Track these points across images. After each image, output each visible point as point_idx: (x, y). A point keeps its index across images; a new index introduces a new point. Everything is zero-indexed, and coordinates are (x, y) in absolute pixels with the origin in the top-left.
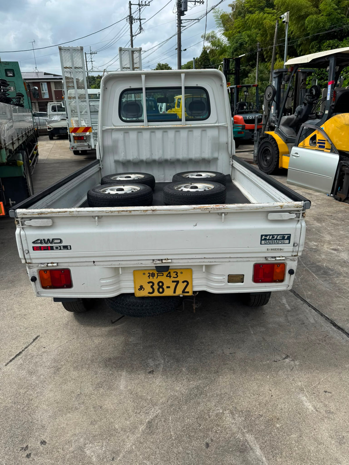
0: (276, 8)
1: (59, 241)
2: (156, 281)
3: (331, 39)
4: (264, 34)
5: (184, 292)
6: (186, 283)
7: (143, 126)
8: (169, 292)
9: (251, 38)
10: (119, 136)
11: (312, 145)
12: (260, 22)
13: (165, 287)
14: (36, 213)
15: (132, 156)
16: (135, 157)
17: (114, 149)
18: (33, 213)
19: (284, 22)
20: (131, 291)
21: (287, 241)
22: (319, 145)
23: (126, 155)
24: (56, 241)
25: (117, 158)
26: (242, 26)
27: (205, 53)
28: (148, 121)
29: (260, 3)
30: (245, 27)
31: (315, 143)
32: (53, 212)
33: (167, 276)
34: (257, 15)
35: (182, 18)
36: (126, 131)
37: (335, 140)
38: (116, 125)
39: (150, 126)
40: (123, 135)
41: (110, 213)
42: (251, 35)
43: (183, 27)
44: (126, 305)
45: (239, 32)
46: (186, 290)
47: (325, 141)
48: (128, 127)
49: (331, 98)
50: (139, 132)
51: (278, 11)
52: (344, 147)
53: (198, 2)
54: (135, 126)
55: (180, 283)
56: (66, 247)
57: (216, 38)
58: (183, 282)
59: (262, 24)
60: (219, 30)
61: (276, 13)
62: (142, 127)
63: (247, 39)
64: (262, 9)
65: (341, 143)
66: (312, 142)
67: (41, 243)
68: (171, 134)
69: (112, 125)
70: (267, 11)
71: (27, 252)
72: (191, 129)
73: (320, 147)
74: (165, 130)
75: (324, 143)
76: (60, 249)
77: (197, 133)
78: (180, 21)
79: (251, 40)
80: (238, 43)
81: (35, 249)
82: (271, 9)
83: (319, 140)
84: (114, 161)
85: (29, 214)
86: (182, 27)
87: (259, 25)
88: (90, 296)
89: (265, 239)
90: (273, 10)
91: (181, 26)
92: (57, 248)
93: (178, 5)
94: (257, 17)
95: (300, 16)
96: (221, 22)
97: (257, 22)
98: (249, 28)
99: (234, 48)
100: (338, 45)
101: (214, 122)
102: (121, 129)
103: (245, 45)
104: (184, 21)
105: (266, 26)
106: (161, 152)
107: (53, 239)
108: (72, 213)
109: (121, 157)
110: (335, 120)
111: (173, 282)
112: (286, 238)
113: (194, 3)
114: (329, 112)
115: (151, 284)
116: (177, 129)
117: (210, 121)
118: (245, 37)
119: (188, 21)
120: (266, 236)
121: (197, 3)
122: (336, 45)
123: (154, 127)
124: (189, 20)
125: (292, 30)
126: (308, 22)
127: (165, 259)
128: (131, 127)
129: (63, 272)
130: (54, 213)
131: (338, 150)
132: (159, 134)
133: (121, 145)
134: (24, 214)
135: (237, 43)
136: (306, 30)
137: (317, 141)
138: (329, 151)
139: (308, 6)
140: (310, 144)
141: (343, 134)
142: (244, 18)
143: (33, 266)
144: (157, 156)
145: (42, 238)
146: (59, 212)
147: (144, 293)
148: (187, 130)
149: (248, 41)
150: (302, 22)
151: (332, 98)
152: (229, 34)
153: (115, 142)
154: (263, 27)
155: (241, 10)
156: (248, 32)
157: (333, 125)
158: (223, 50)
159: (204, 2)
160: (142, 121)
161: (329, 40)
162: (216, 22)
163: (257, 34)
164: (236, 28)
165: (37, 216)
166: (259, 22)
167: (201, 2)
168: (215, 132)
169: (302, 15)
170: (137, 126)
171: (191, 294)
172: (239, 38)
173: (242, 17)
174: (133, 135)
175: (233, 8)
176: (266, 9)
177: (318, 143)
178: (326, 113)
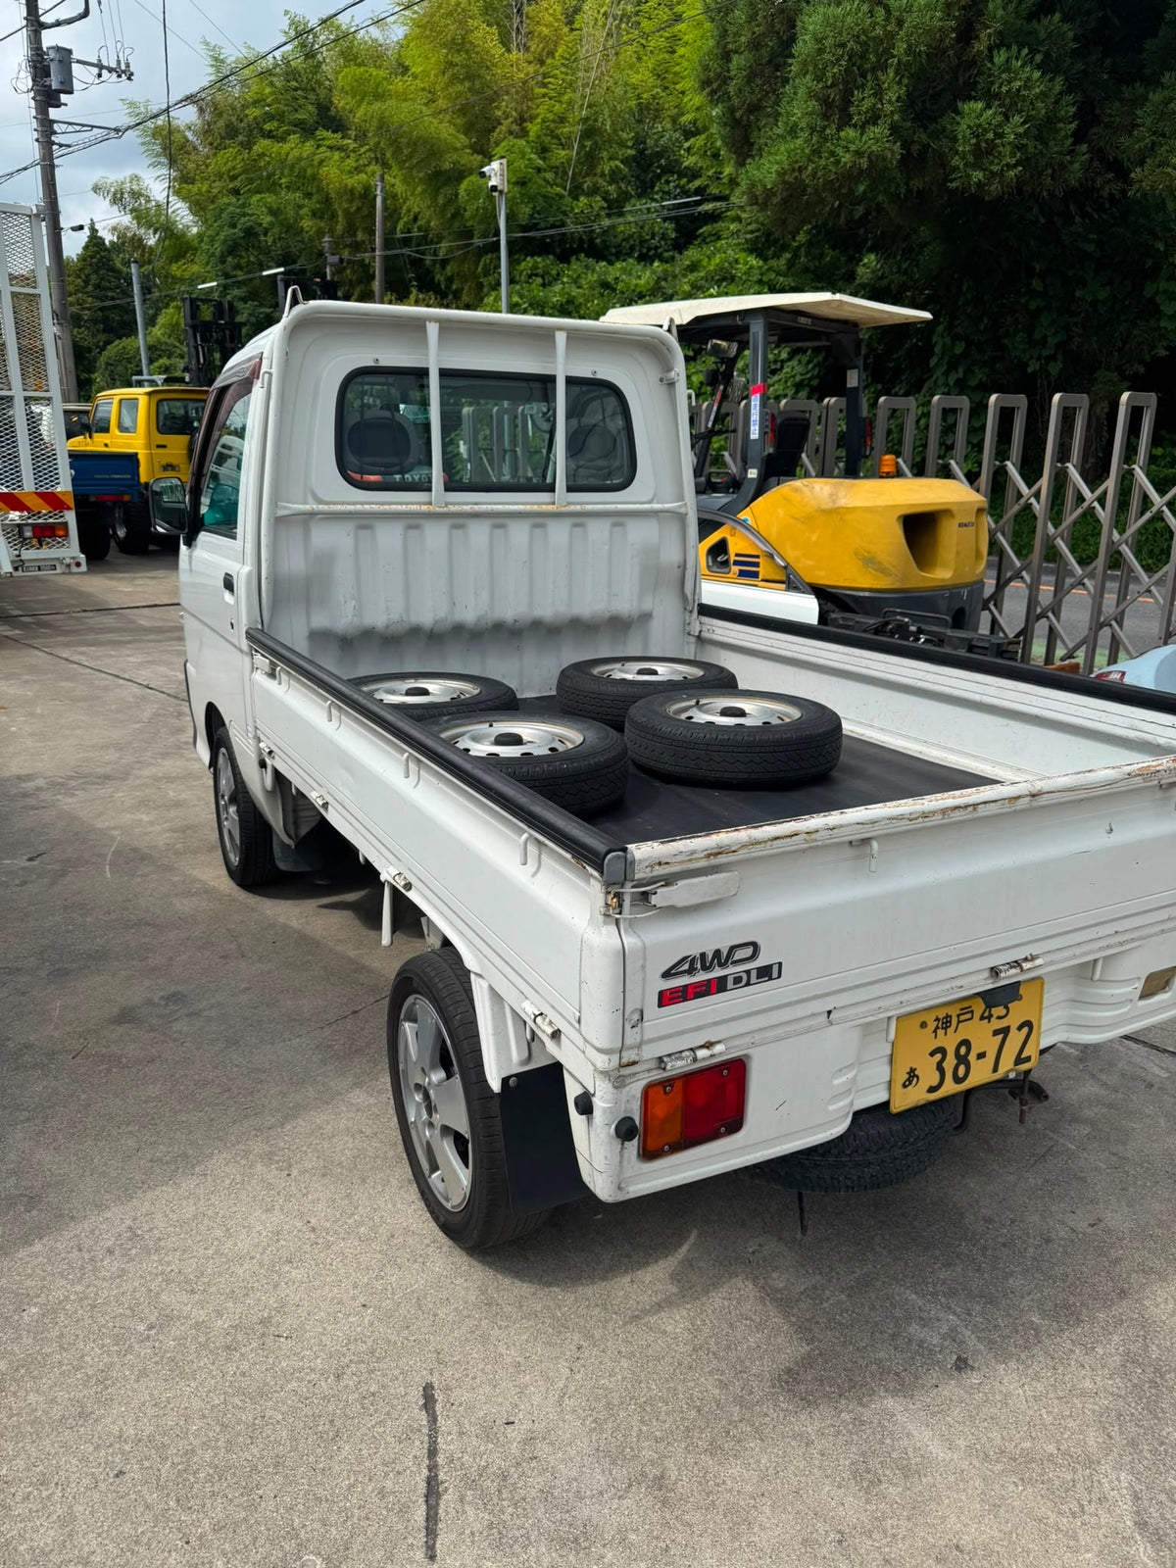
0: (353, 133)
1: (749, 951)
2: (950, 1041)
3: (539, 255)
4: (324, 210)
5: (1019, 1060)
6: (1025, 1030)
7: (431, 504)
8: (981, 1073)
9: (281, 217)
10: (336, 538)
11: (715, 569)
12: (309, 171)
13: (972, 1057)
14: (702, 855)
15: (383, 612)
16: (395, 616)
17: (313, 588)
18: (693, 852)
19: (494, 188)
20: (878, 1096)
22: (740, 571)
23: (360, 608)
24: (740, 954)
25: (320, 621)
26: (245, 171)
27: (95, 245)
28: (447, 489)
29: (296, 110)
30: (256, 179)
31: (726, 563)
32: (756, 843)
33: (982, 1018)
34: (294, 148)
35: (53, 113)
36: (364, 521)
37: (793, 555)
38: (326, 499)
39: (454, 504)
40: (352, 535)
41: (920, 820)
42: (279, 209)
43: (61, 145)
44: (852, 1152)
45: (236, 192)
46: (1024, 1055)
47: (758, 557)
48: (375, 507)
49: (763, 433)
50: (410, 527)
51: (361, 146)
52: (823, 573)
53: (110, 70)
54: (401, 504)
55: (1013, 1030)
56: (765, 973)
57: (148, 200)
58: (1020, 1028)
59: (314, 177)
60: (159, 173)
61: (354, 151)
62: (424, 508)
63: (267, 220)
64: (307, 130)
65: (810, 563)
66: (714, 560)
67: (691, 971)
68: (519, 534)
69: (310, 499)
70: (324, 139)
71: (636, 1017)
72: (581, 520)
73: (742, 574)
74: (500, 519)
75: (757, 565)
76: (748, 984)
77: (598, 533)
78: (46, 128)
79: (281, 224)
80: (239, 226)
81: (666, 999)
82: (339, 135)
83: (737, 555)
84: (306, 634)
85: (679, 858)
86: (55, 147)
87: (306, 180)
88: (784, 1147)
90: (342, 138)
91: (53, 143)
92: (738, 980)
93: (35, 67)
94: (295, 153)
95: (438, 174)
96: (158, 148)
97: (297, 170)
98: (273, 187)
99: (225, 241)
100: (558, 274)
101: (648, 497)
102: (350, 513)
103: (262, 238)
104: (64, 127)
105: (328, 184)
106: (485, 595)
107: (733, 949)
108: (814, 836)
109: (343, 616)
110: (785, 498)
111: (996, 1033)
113: (95, 71)
114: (759, 474)
115: (938, 1056)
116: (540, 520)
117: (636, 495)
118: (259, 208)
119: (78, 128)
121: (105, 72)
122: (554, 272)
123: (467, 508)
124: (83, 125)
125: (416, 210)
126: (468, 195)
127: (1026, 960)
128: (386, 507)
129: (725, 1072)
130: (760, 843)
131: (808, 584)
132: (479, 534)
133: (343, 574)
134: (660, 864)
135: (234, 226)
136: (463, 216)
137: (733, 558)
138: (783, 586)
139: (459, 145)
140: (708, 567)
141: (814, 538)
142: (250, 149)
143: (634, 1074)
145: (695, 952)
146: (776, 838)
147: (917, 1095)
148: (567, 523)
149: (272, 224)
150: (447, 191)
151: (766, 433)
152: (200, 193)
153: (324, 562)
154: (320, 189)
155: (233, 119)
156: (270, 198)
157: (781, 512)
158: (178, 246)
159: (132, 74)
160: (425, 487)
161: (532, 256)
162: (144, 148)
163: (300, 207)
164: (220, 176)
165: (703, 863)
166: (305, 170)
167: (124, 72)
168: (649, 532)
169: (446, 171)
170: (407, 504)
171: (1034, 1061)
172: (238, 210)
173: (241, 143)
174: (389, 537)
175: (201, 110)
176: (321, 133)
177: (736, 563)
178: (749, 476)
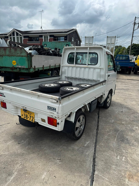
1: (3, 94)
2: (26, 114)
8: (28, 119)
10: (66, 68)
13: (28, 117)
15: (69, 75)
17: (65, 73)
21: (55, 111)
23: (68, 75)
36: (69, 67)
38: (66, 64)
39: (76, 66)
46: (33, 120)
48: (69, 65)
50: (72, 68)
54: (71, 65)
55: (31, 117)
62: (73, 66)
68: (83, 69)
72: (90, 68)
74: (81, 67)
76: (4, 97)
77: (92, 70)
84: (64, 76)
89: (49, 108)
101: (99, 66)
102: (67, 66)
109: (66, 75)
112: (54, 109)
116: (85, 68)
117: (97, 66)
120: (49, 107)
129: (4, 103)
132: (79, 69)
133: (67, 71)
144: (77, 76)
147: (23, 117)
148: (88, 68)
153: (65, 70)
160: (74, 64)
168: (99, 70)
171: (34, 122)
174: (70, 68)
